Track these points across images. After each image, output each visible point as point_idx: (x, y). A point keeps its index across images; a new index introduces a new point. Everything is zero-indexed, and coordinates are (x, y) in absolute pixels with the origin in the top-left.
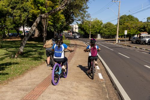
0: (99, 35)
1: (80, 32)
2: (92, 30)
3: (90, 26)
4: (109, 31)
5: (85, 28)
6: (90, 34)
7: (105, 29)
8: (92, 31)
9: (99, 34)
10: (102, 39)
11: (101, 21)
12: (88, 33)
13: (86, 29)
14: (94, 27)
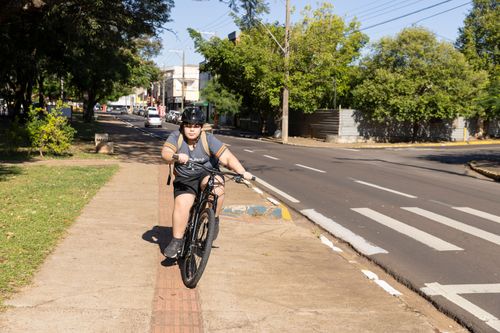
0: (346, 116)
1: (211, 96)
2: (295, 83)
3: (282, 54)
4: (421, 91)
5: (249, 69)
6: (286, 107)
7: (391, 77)
8: (296, 90)
9: (350, 112)
10: (371, 143)
11: (352, 26)
12: (275, 102)
13: (259, 74)
14: (307, 60)
